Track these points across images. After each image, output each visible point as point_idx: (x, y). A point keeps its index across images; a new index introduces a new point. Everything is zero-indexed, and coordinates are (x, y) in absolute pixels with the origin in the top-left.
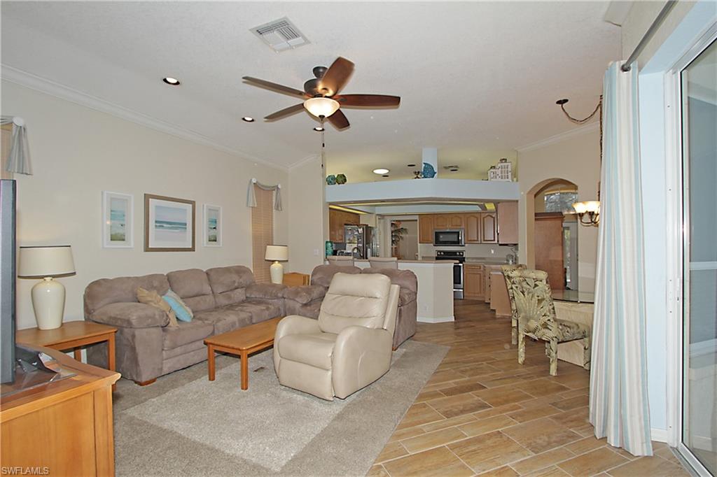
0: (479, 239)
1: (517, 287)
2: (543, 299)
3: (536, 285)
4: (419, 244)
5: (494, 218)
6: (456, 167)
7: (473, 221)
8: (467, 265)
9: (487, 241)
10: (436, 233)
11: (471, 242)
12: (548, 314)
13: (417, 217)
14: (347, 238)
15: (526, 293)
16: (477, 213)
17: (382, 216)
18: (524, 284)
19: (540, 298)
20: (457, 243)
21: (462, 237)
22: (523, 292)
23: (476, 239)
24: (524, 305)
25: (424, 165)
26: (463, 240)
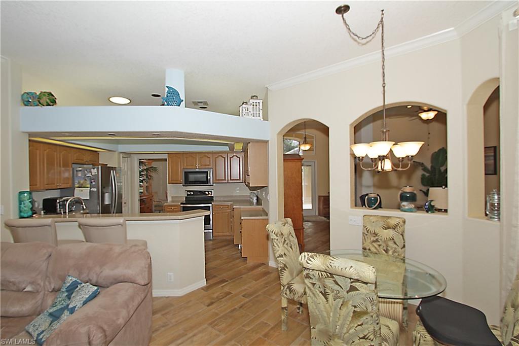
0: (227, 179)
1: (314, 284)
2: (365, 313)
3: (353, 289)
4: (168, 185)
5: (239, 158)
6: (205, 103)
7: (220, 161)
8: (216, 205)
9: (233, 180)
10: (185, 172)
11: (218, 181)
12: (372, 337)
13: (166, 156)
14: (76, 181)
15: (330, 297)
16: (225, 152)
17: (127, 155)
18: (329, 282)
19: (358, 309)
20: (206, 182)
21: (211, 177)
22: (325, 294)
23: (224, 179)
24: (325, 315)
25: (167, 89)
26: (212, 179)
